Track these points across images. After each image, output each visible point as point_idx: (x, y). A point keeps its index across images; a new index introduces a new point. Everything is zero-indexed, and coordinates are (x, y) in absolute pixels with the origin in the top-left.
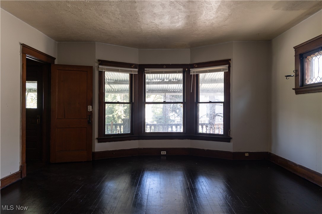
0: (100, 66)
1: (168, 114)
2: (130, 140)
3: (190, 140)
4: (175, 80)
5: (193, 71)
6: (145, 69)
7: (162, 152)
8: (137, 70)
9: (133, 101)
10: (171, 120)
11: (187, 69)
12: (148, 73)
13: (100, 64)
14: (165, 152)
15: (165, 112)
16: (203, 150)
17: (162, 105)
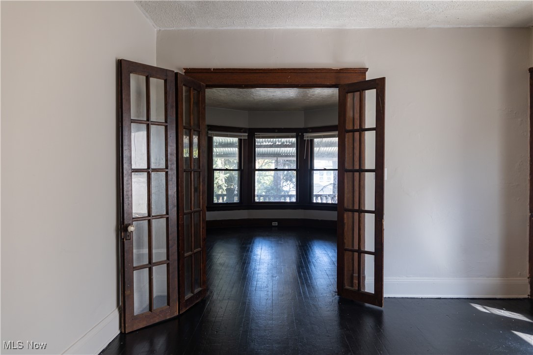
0: (209, 132)
1: (280, 184)
2: (239, 210)
3: (303, 210)
4: (288, 143)
5: (307, 136)
6: (256, 133)
7: (273, 223)
8: (247, 134)
9: (242, 168)
10: (284, 190)
11: (300, 134)
12: (259, 138)
13: (209, 130)
14: (277, 223)
15: (276, 181)
16: (317, 220)
17: (273, 173)
